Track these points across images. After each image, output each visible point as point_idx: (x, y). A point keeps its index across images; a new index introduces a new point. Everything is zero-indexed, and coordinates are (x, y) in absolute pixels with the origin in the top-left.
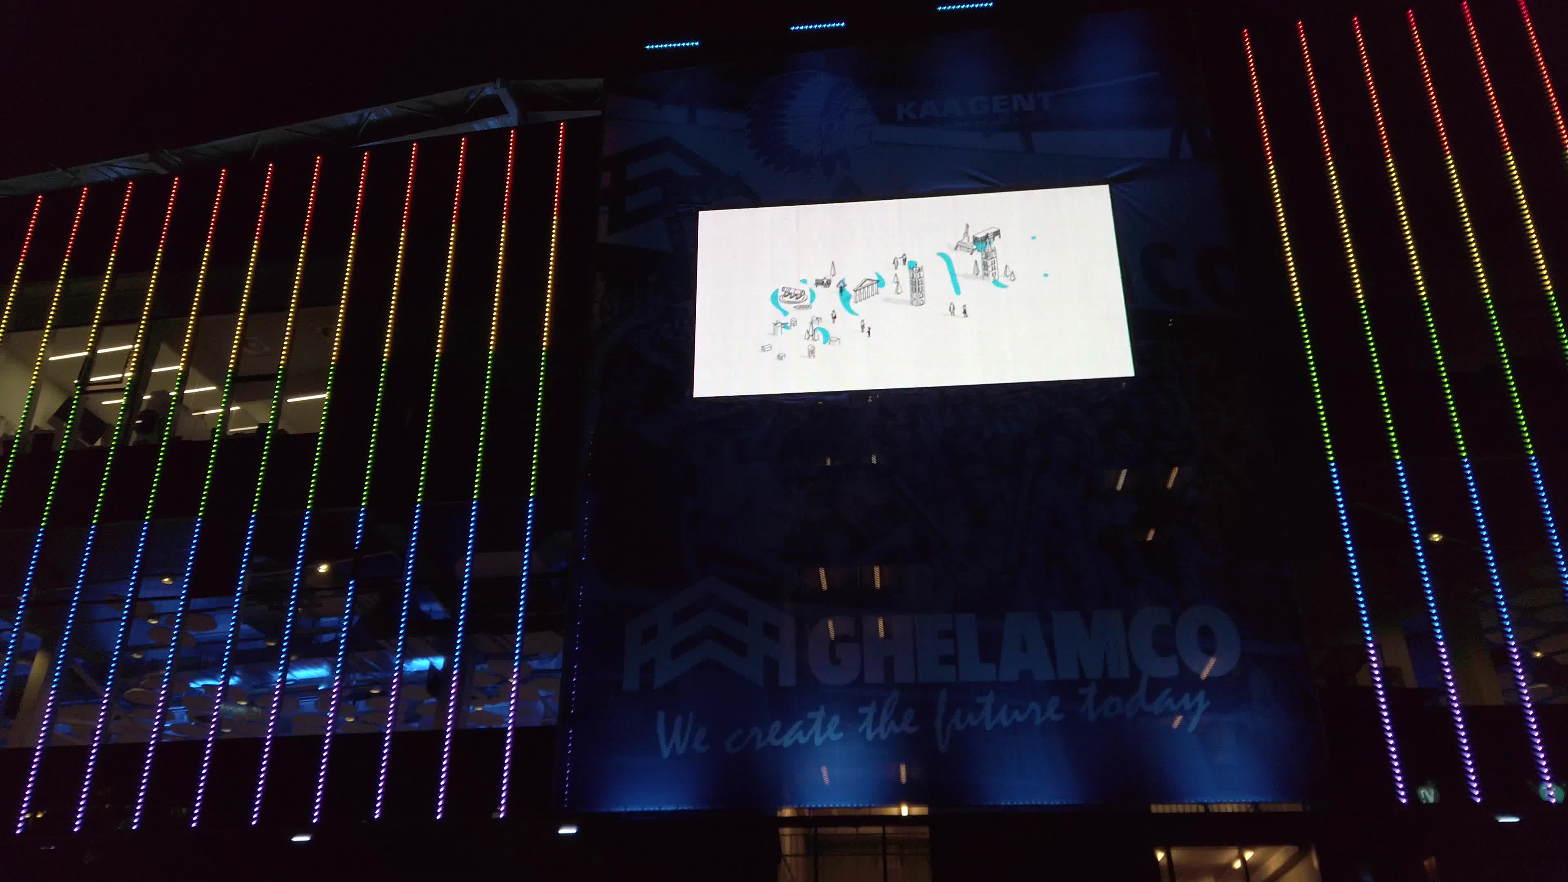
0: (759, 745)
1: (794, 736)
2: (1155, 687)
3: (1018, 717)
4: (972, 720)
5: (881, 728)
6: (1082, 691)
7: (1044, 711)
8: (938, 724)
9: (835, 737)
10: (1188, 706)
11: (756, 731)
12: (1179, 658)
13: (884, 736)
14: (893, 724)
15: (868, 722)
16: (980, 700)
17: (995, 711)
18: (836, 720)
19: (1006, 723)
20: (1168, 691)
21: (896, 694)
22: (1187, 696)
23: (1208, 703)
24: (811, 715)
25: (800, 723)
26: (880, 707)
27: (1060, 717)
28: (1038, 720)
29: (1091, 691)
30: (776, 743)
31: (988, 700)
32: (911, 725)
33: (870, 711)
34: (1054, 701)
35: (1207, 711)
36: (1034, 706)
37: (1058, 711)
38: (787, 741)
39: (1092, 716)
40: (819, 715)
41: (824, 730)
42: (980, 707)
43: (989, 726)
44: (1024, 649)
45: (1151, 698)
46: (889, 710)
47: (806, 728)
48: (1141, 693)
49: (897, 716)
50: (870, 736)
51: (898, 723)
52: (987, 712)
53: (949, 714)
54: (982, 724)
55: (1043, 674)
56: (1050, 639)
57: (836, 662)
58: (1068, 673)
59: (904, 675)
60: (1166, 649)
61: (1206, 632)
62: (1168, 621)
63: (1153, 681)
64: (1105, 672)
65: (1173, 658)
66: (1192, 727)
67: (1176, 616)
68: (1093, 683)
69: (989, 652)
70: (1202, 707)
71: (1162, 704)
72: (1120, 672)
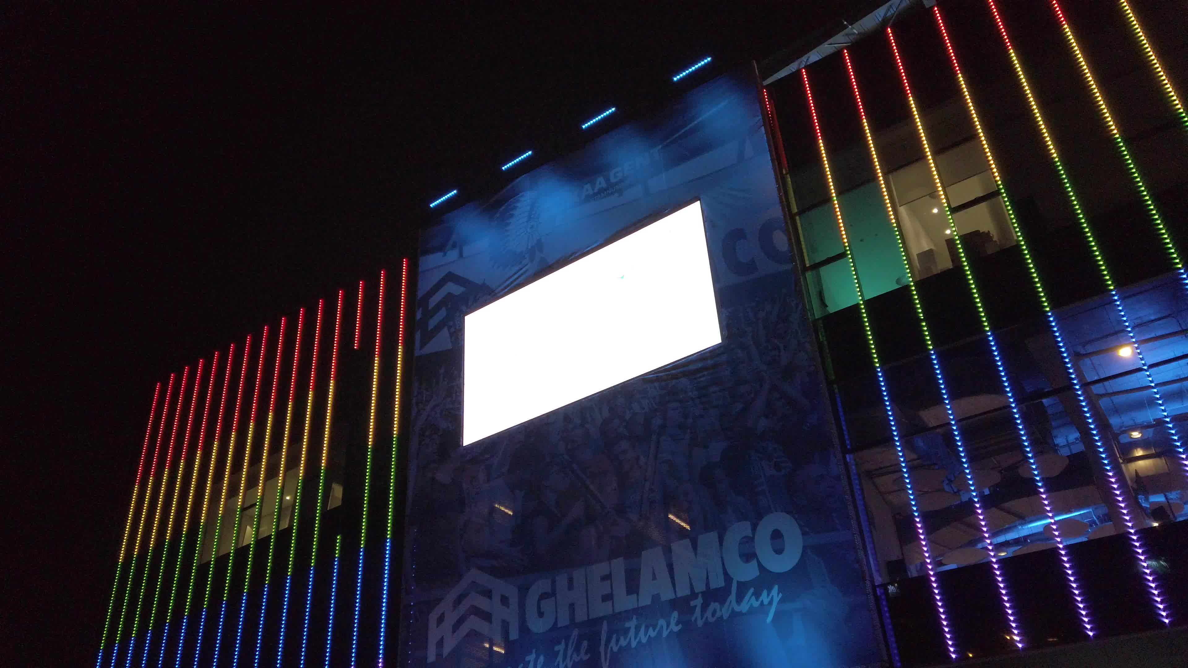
2: (743, 587)
3: (652, 633)
4: (623, 643)
5: (568, 660)
6: (692, 603)
7: (668, 625)
8: (602, 649)
10: (766, 602)
12: (758, 561)
14: (575, 656)
16: (627, 625)
17: (637, 629)
18: (541, 658)
19: (644, 640)
20: (752, 590)
21: (575, 633)
22: (765, 593)
23: (781, 595)
24: (528, 658)
26: (567, 645)
27: (680, 626)
28: (665, 633)
29: (698, 602)
31: (632, 624)
32: (586, 653)
33: (560, 648)
34: (675, 616)
35: (781, 601)
36: (662, 622)
37: (677, 624)
40: (532, 657)
42: (627, 630)
43: (634, 644)
44: (654, 578)
45: (740, 599)
46: (572, 645)
48: (733, 597)
49: (577, 649)
51: (578, 654)
52: (632, 633)
53: (608, 641)
54: (629, 643)
55: (667, 595)
56: (670, 567)
57: (541, 614)
58: (683, 591)
59: (581, 616)
60: (748, 556)
61: (777, 535)
62: (749, 533)
63: (741, 585)
64: (707, 584)
65: (754, 562)
66: (770, 619)
67: (754, 528)
68: (700, 595)
69: (633, 587)
70: (776, 600)
71: (749, 602)
72: (718, 582)
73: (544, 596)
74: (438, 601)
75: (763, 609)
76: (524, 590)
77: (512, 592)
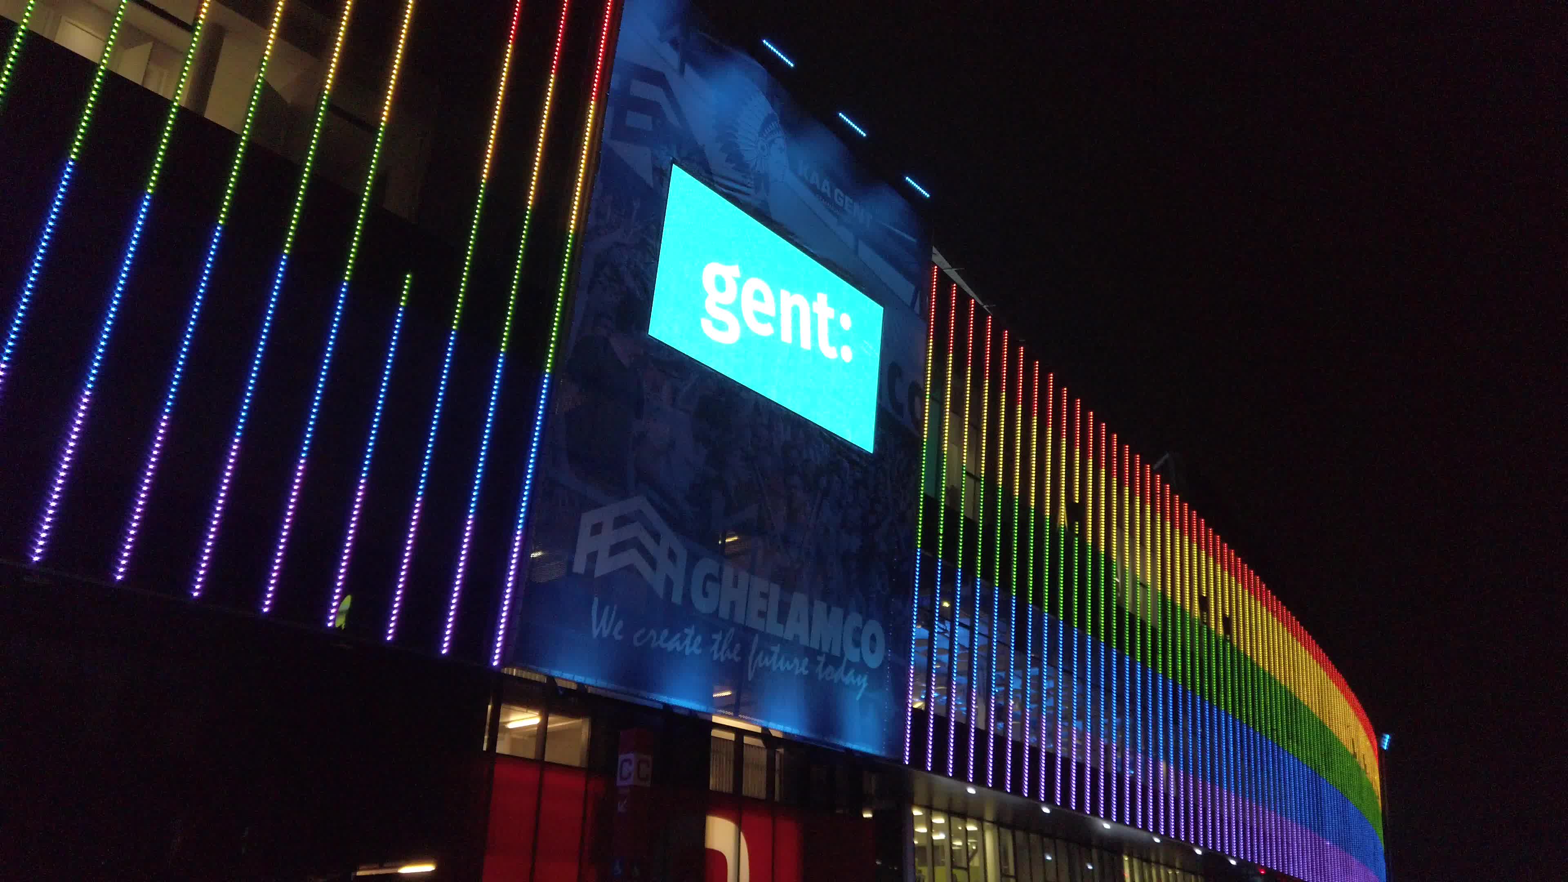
0: (654, 645)
1: (673, 645)
2: (850, 665)
3: (788, 666)
4: (767, 662)
5: (722, 653)
6: (819, 658)
7: (800, 665)
8: (751, 659)
9: (698, 652)
10: (859, 683)
11: (653, 633)
12: (861, 652)
13: (722, 659)
14: (728, 652)
15: (715, 647)
16: (774, 648)
17: (779, 658)
18: (699, 639)
19: (782, 669)
20: (853, 670)
21: (733, 631)
23: (867, 684)
24: (686, 631)
25: (678, 635)
26: (723, 638)
27: (807, 672)
28: (797, 672)
29: (822, 659)
30: (663, 646)
31: (776, 649)
32: (737, 655)
33: (717, 637)
34: (806, 660)
35: (866, 689)
36: (796, 661)
37: (806, 668)
38: (670, 646)
39: (820, 677)
40: (690, 632)
41: (691, 645)
42: (771, 653)
43: (774, 668)
44: (798, 620)
45: (846, 673)
46: (728, 640)
47: (682, 639)
48: (843, 668)
49: (731, 647)
50: (715, 657)
51: (732, 652)
52: (775, 657)
53: (757, 653)
54: (771, 666)
55: (804, 641)
56: (810, 618)
57: (705, 594)
58: (815, 645)
59: (739, 618)
60: (857, 644)
61: (873, 638)
62: (861, 626)
63: (848, 661)
64: (830, 650)
65: (858, 650)
66: (858, 698)
67: (864, 624)
68: (824, 655)
69: (782, 616)
70: (865, 685)
71: (849, 679)
72: (836, 652)
73: (709, 577)
74: (597, 505)
75: (857, 688)
76: (693, 559)
77: (682, 554)
